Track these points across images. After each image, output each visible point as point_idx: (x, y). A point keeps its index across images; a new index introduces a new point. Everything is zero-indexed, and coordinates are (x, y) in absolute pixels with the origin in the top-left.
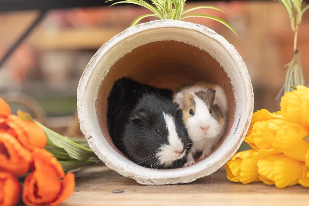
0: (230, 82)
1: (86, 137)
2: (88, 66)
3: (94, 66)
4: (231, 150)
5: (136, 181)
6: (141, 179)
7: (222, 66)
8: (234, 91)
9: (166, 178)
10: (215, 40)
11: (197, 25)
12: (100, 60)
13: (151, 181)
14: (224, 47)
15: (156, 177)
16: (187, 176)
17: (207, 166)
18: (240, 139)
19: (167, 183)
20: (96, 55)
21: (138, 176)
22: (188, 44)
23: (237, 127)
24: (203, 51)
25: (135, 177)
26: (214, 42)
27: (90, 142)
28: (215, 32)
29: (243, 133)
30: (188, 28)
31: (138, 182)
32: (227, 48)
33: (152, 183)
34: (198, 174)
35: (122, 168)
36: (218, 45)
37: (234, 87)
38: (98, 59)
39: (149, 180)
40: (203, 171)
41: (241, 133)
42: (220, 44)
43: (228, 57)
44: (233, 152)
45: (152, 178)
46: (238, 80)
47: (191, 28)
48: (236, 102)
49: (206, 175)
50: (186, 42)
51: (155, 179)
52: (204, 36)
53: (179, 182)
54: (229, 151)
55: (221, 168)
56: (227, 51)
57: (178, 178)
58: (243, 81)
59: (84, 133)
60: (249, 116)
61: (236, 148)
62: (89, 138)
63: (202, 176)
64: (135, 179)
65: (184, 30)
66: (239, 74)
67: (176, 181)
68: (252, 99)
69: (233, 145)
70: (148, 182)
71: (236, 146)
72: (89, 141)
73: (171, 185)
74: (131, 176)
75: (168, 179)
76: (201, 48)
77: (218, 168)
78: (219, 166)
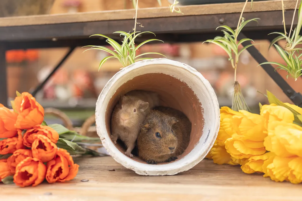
0: (200, 105)
1: (101, 138)
2: (105, 87)
3: (110, 88)
4: (203, 154)
5: (135, 172)
6: (139, 171)
7: (195, 94)
8: (203, 112)
9: (157, 171)
10: (196, 75)
11: (184, 64)
12: (114, 84)
13: (146, 172)
14: (202, 81)
15: (150, 170)
16: (172, 171)
17: (186, 164)
18: (210, 146)
19: (157, 175)
20: (112, 80)
21: (137, 169)
22: (173, 77)
23: (207, 138)
24: (183, 82)
25: (135, 169)
26: (195, 77)
27: (104, 142)
28: (196, 70)
29: (212, 142)
30: (178, 66)
31: (136, 172)
32: (204, 82)
33: (146, 174)
34: (179, 169)
35: (126, 162)
36: (197, 79)
37: (203, 109)
38: (113, 83)
39: (144, 172)
40: (183, 167)
41: (210, 142)
42: (200, 79)
43: (204, 88)
44: (205, 155)
45: (147, 171)
46: (209, 105)
47: (180, 66)
48: (204, 120)
49: (185, 170)
50: (171, 75)
51: (149, 171)
52: (188, 72)
53: (166, 174)
54: (202, 154)
55: (196, 166)
56: (204, 84)
57: (165, 172)
58: (214, 106)
59: (99, 135)
60: (216, 130)
61: (207, 152)
62: (103, 139)
63: (182, 171)
64: (134, 170)
65: (174, 67)
66: (211, 101)
67: (164, 173)
68: (219, 119)
69: (205, 150)
70: (144, 173)
71: (207, 151)
72: (102, 141)
73: (160, 176)
74: (132, 168)
75: (158, 172)
76: (181, 80)
77: (193, 166)
78: (194, 164)
